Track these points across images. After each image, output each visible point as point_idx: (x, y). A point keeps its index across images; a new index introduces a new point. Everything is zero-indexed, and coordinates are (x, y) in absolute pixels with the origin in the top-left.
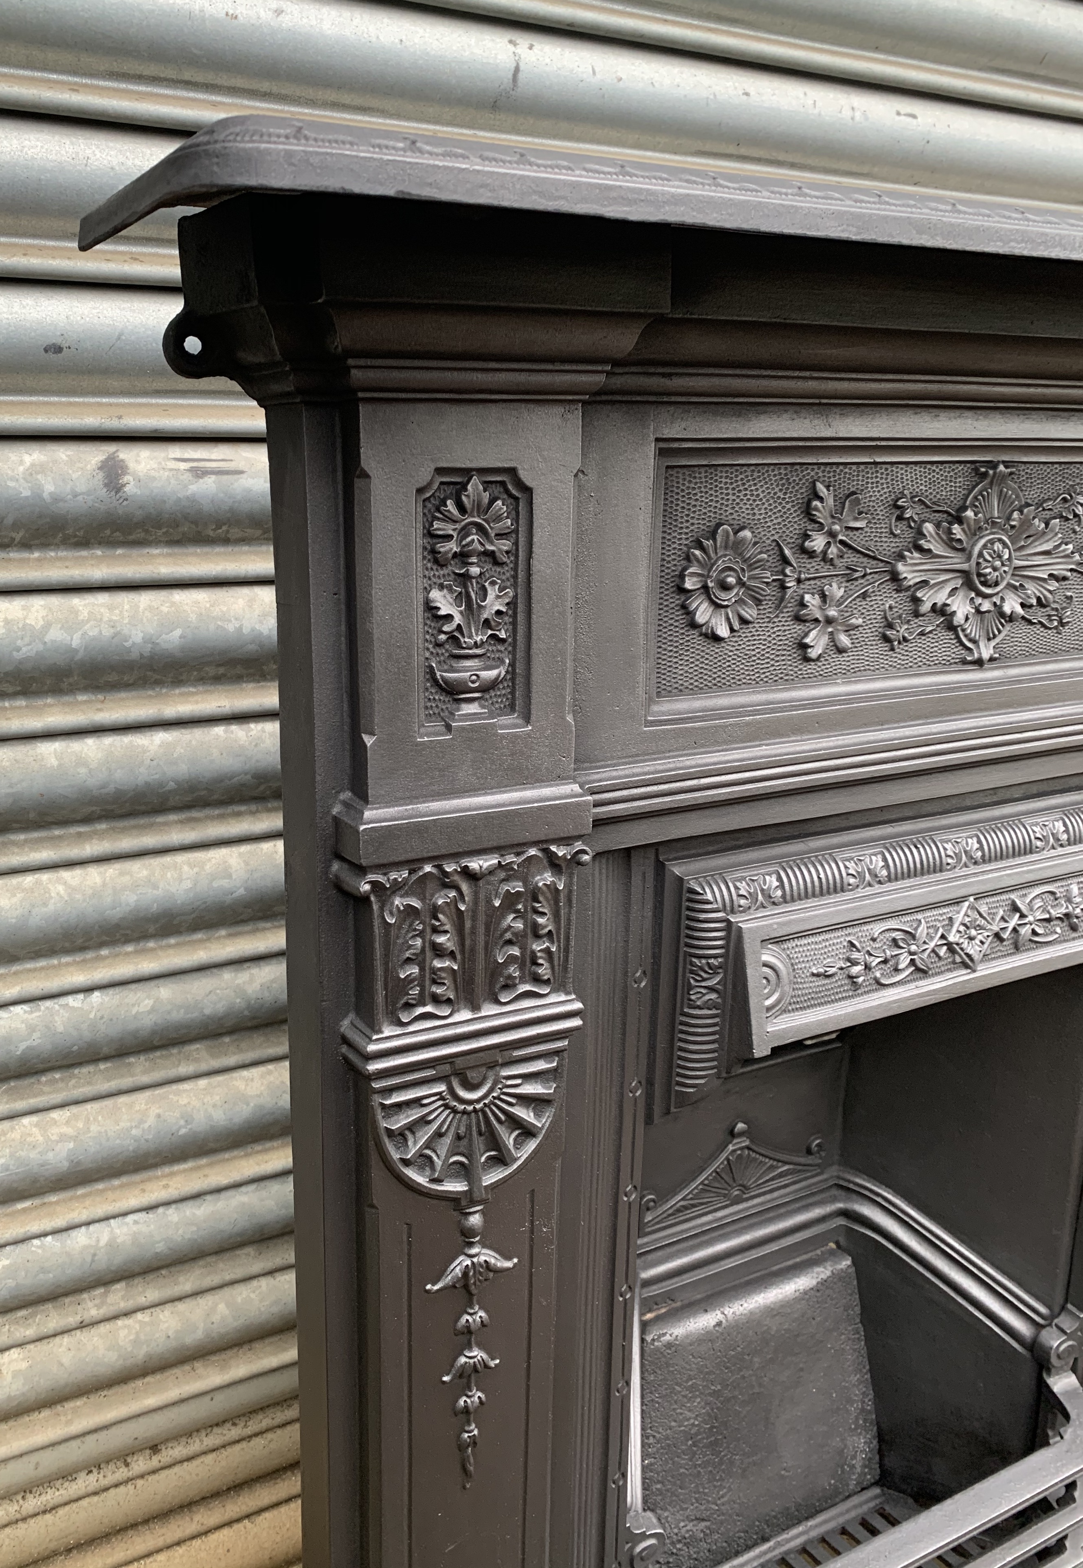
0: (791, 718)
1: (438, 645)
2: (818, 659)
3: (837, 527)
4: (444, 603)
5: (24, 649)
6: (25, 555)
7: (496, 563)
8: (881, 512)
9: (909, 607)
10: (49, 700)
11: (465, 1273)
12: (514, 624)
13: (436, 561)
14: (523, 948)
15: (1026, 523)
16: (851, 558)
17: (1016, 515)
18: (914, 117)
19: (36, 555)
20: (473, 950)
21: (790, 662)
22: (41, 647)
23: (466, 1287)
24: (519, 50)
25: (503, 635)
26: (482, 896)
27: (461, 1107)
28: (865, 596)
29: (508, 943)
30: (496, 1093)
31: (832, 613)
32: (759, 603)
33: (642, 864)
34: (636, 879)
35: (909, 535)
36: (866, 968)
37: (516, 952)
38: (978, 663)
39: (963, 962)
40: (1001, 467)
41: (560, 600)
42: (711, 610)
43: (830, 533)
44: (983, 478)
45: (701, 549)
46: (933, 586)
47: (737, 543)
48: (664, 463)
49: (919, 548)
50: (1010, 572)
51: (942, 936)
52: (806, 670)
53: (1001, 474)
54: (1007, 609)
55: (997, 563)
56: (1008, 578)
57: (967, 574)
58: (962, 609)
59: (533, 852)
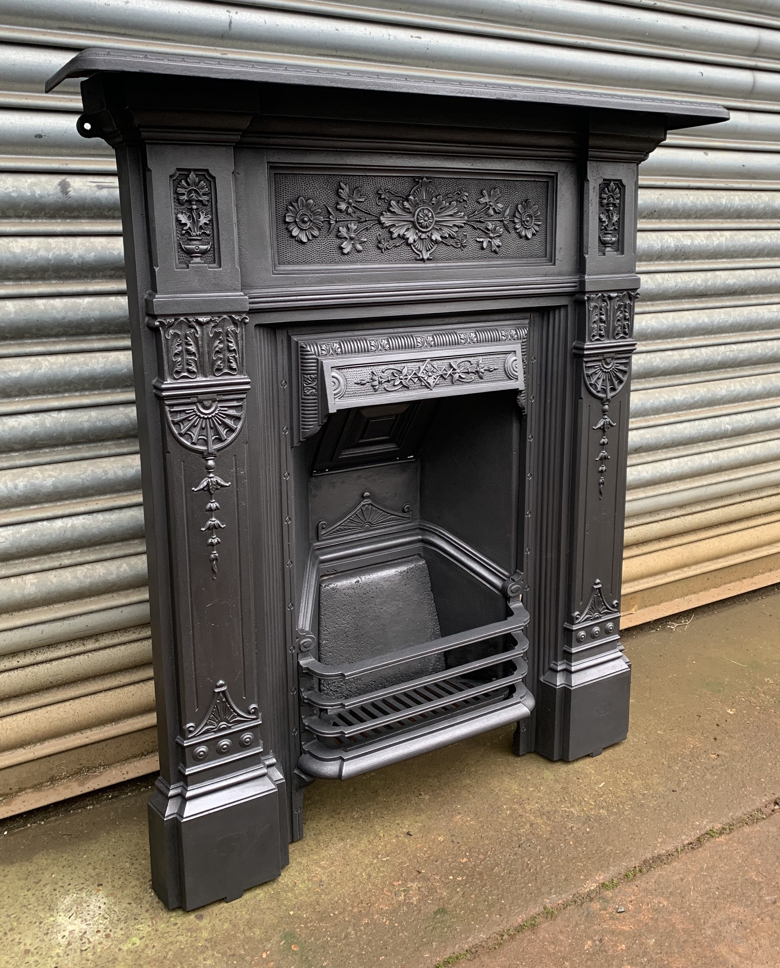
0: (336, 276)
1: (183, 235)
2: (348, 254)
3: (350, 201)
4: (183, 219)
5: (29, 258)
6: (29, 221)
7: (204, 205)
8: (371, 196)
9: (388, 235)
10: (40, 282)
11: (208, 484)
12: (213, 229)
13: (179, 203)
14: (224, 355)
15: (439, 203)
16: (359, 214)
17: (434, 199)
18: (420, 38)
19: (34, 221)
20: (203, 354)
21: (336, 255)
22: (36, 258)
23: (209, 490)
24: (231, 14)
25: (208, 232)
26: (205, 332)
27: (202, 416)
28: (367, 229)
29: (218, 352)
30: (217, 412)
31: (353, 235)
32: (319, 229)
33: (281, 336)
34: (279, 342)
35: (385, 206)
36: (379, 383)
37: (221, 356)
38: (423, 260)
39: (425, 385)
40: (424, 179)
41: (230, 220)
42: (299, 230)
43: (348, 203)
44: (417, 182)
45: (292, 206)
46: (398, 227)
47: (307, 205)
48: (273, 172)
49: (390, 211)
50: (434, 223)
51: (415, 373)
52: (344, 258)
53: (425, 182)
54: (434, 238)
55: (426, 218)
56: (433, 225)
57: (413, 222)
58: (411, 237)
59: (225, 316)
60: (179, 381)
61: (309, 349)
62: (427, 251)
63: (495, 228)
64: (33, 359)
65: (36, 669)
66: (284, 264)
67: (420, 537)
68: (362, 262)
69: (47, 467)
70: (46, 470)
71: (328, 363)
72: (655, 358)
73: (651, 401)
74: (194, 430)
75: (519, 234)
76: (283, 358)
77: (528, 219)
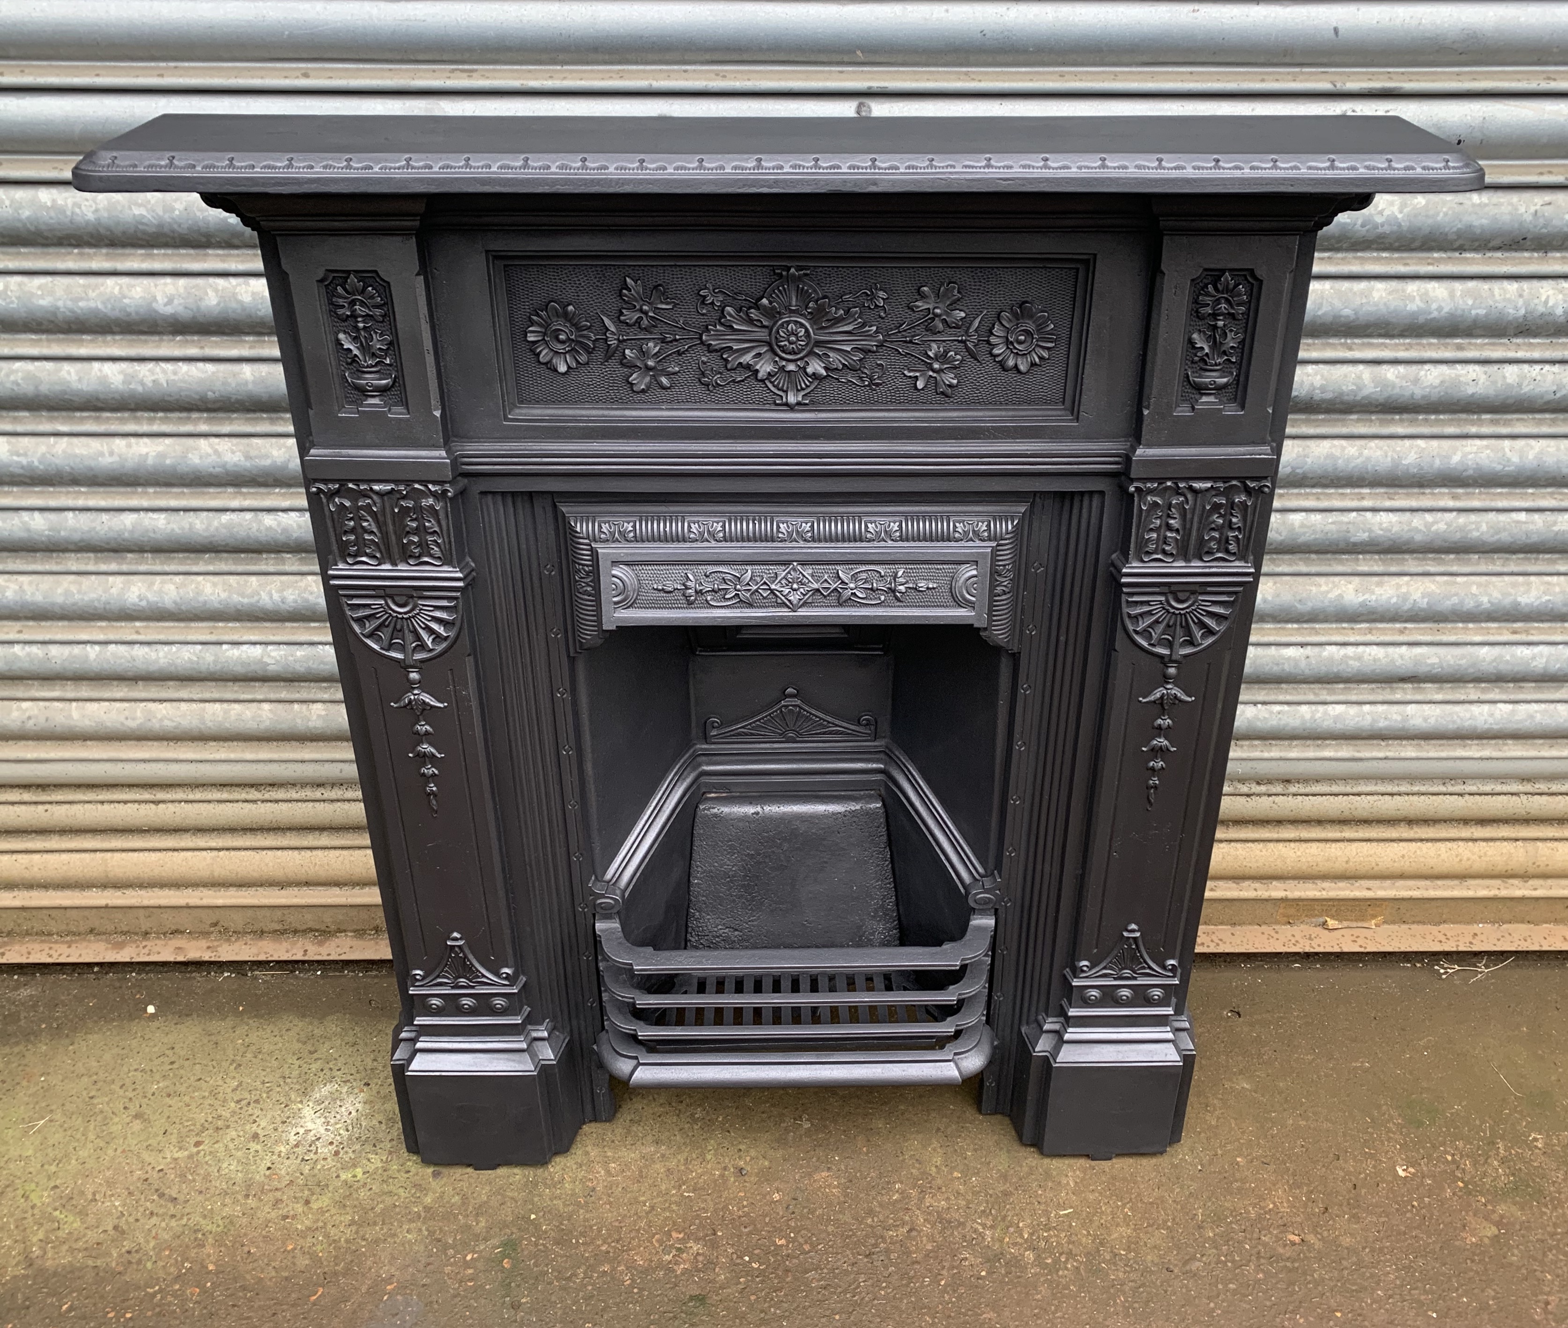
0: (617, 427)
1: (350, 364)
2: (642, 391)
3: (645, 308)
4: (346, 341)
7: (376, 321)
8: (688, 297)
9: (719, 364)
12: (396, 355)
13: (338, 319)
14: (419, 537)
15: (822, 311)
16: (664, 328)
17: (811, 305)
20: (387, 533)
21: (623, 391)
23: (413, 709)
25: (388, 361)
26: (386, 505)
27: (394, 614)
28: (679, 353)
29: (408, 532)
30: (416, 611)
31: (651, 363)
32: (589, 353)
33: (543, 508)
35: (715, 316)
36: (696, 592)
37: (415, 539)
38: (787, 404)
39: (784, 603)
40: (792, 270)
41: (418, 343)
42: (551, 354)
43: (641, 311)
44: (780, 277)
45: (538, 315)
46: (738, 350)
47: (566, 315)
48: (501, 263)
49: (722, 324)
50: (811, 345)
51: (765, 583)
52: (637, 397)
53: (794, 275)
54: (810, 370)
55: (793, 338)
56: (808, 349)
57: (769, 344)
58: (765, 368)
59: (417, 486)
60: (356, 567)
61: (578, 529)
62: (798, 390)
63: (946, 352)
66: (529, 405)
67: (882, 766)
68: (668, 405)
71: (606, 554)
74: (385, 630)
75: (1002, 365)
76: (547, 532)
77: (1022, 338)
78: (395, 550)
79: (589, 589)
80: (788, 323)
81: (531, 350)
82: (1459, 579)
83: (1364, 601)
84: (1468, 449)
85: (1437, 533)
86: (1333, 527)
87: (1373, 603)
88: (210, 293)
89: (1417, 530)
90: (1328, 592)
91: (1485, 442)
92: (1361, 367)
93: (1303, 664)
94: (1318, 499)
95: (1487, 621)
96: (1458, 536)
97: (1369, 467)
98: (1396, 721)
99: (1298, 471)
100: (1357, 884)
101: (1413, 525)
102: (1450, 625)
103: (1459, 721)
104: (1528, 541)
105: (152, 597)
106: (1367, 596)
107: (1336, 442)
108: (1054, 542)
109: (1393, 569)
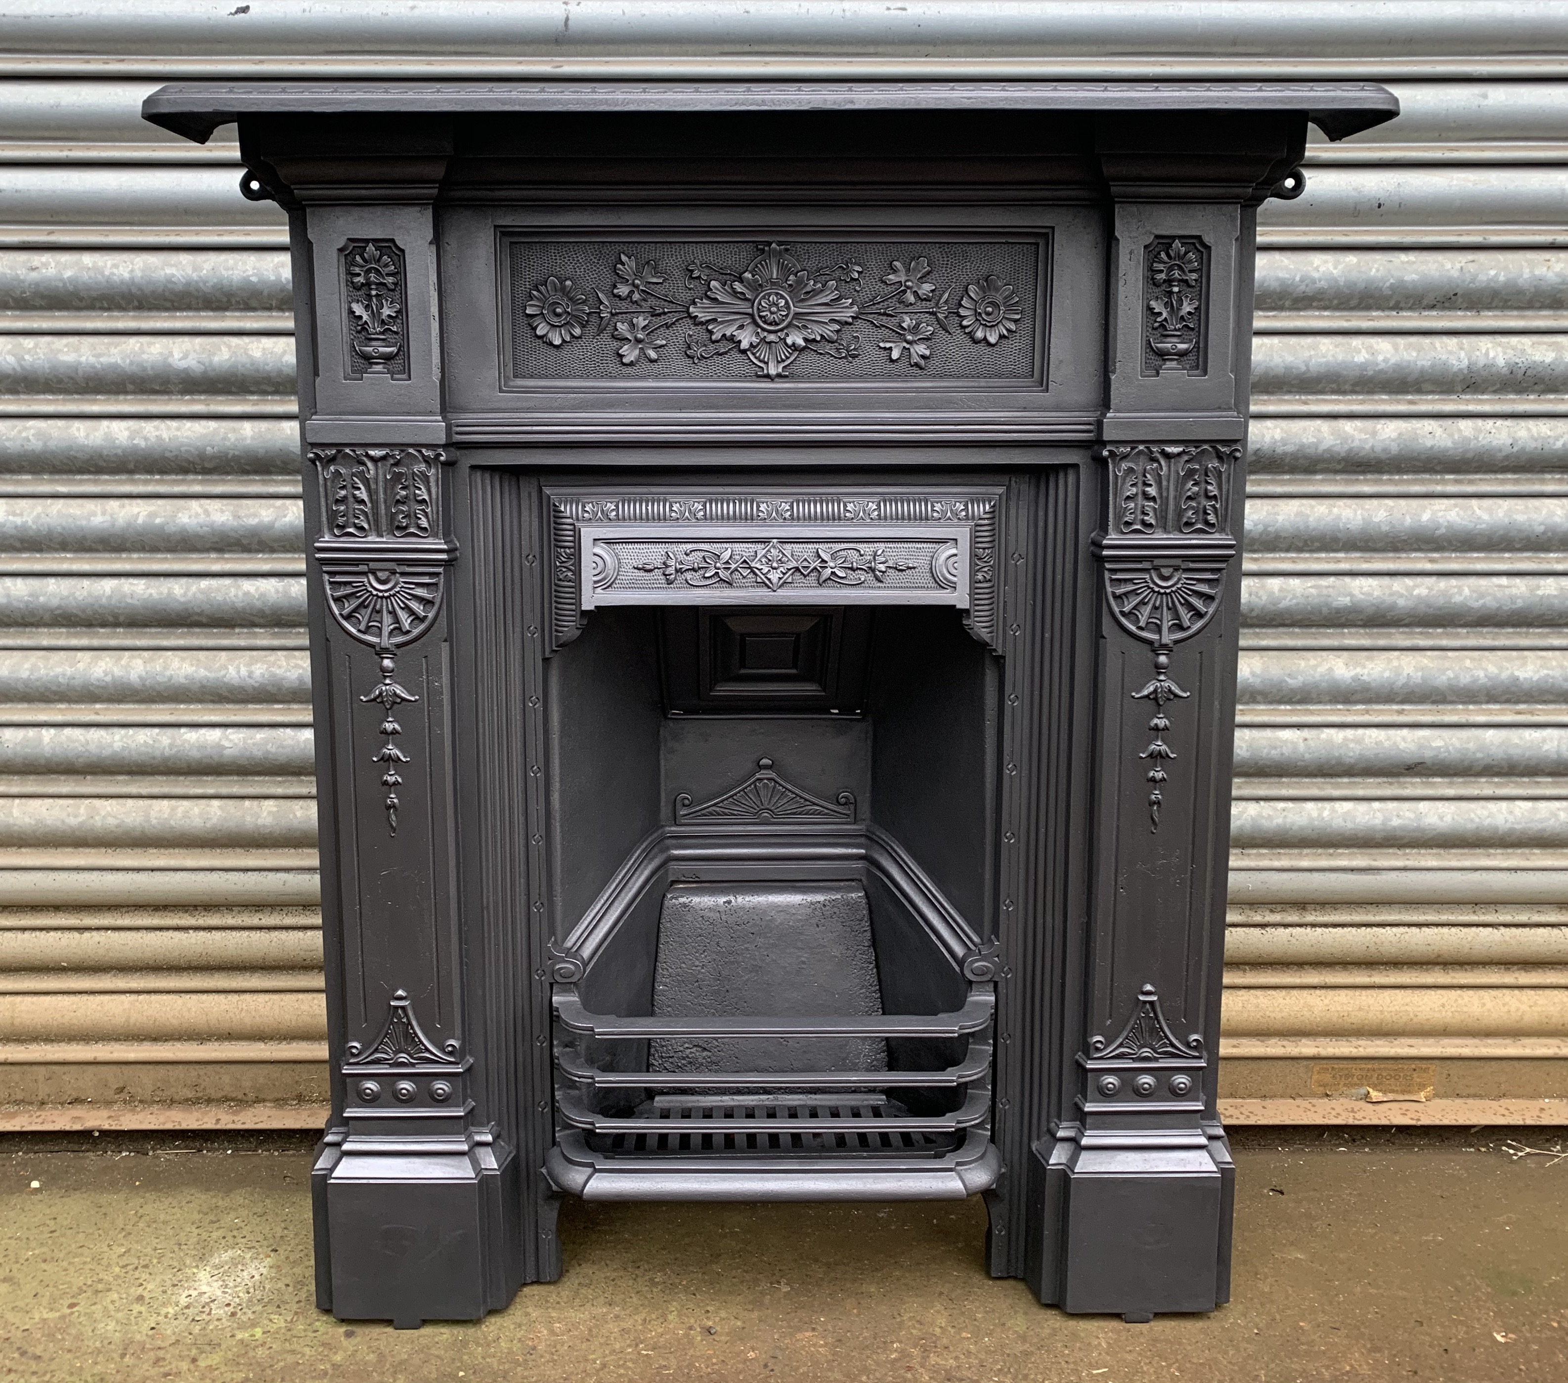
0: (606, 398)
1: (358, 332)
2: (631, 364)
3: (637, 282)
4: (359, 309)
7: (388, 290)
8: (677, 273)
9: (706, 336)
11: (381, 694)
12: (402, 324)
13: (353, 288)
14: (409, 507)
15: (800, 282)
17: (792, 277)
20: (377, 503)
21: (613, 366)
23: (381, 703)
25: (395, 329)
26: (380, 472)
27: (375, 593)
28: (667, 326)
29: (398, 501)
30: (397, 589)
31: (639, 336)
32: (583, 326)
33: (528, 487)
34: (524, 495)
35: (702, 290)
36: (677, 571)
37: (404, 508)
38: (768, 376)
39: (764, 583)
40: (774, 245)
41: (425, 311)
42: (548, 327)
43: (633, 285)
44: (761, 249)
45: (538, 291)
46: (722, 322)
47: (563, 288)
48: (507, 240)
49: (708, 298)
50: (790, 316)
51: (745, 561)
52: (626, 370)
53: (775, 249)
54: (789, 341)
55: (774, 309)
56: (789, 319)
57: (752, 316)
58: (746, 338)
59: (411, 450)
60: (342, 539)
61: (562, 509)
62: (778, 362)
63: (918, 325)
64: (279, 502)
65: (283, 935)
66: (524, 377)
67: (863, 851)
68: (656, 377)
69: (297, 653)
70: (295, 657)
71: (588, 534)
72: (1460, 587)
73: (1450, 674)
74: (363, 611)
75: (971, 335)
76: (530, 520)
77: (990, 309)
78: (384, 521)
79: (570, 574)
80: (769, 295)
81: (530, 325)
82: (1450, 654)
83: (1357, 675)
84: (1436, 507)
85: (1419, 597)
86: (1313, 591)
87: (1365, 678)
88: (224, 349)
89: (1402, 596)
90: (1316, 666)
91: (1452, 501)
92: (1318, 422)
93: (1302, 746)
94: (1294, 562)
95: (1488, 702)
96: (1441, 601)
97: (1341, 525)
98: (1410, 819)
99: (1269, 529)
100: (1396, 1042)
101: (1394, 589)
102: (1450, 707)
103: (1477, 820)
104: (1514, 607)
105: (118, 672)
106: (1359, 670)
107: (1305, 501)
108: (1032, 530)
109: (1382, 642)
